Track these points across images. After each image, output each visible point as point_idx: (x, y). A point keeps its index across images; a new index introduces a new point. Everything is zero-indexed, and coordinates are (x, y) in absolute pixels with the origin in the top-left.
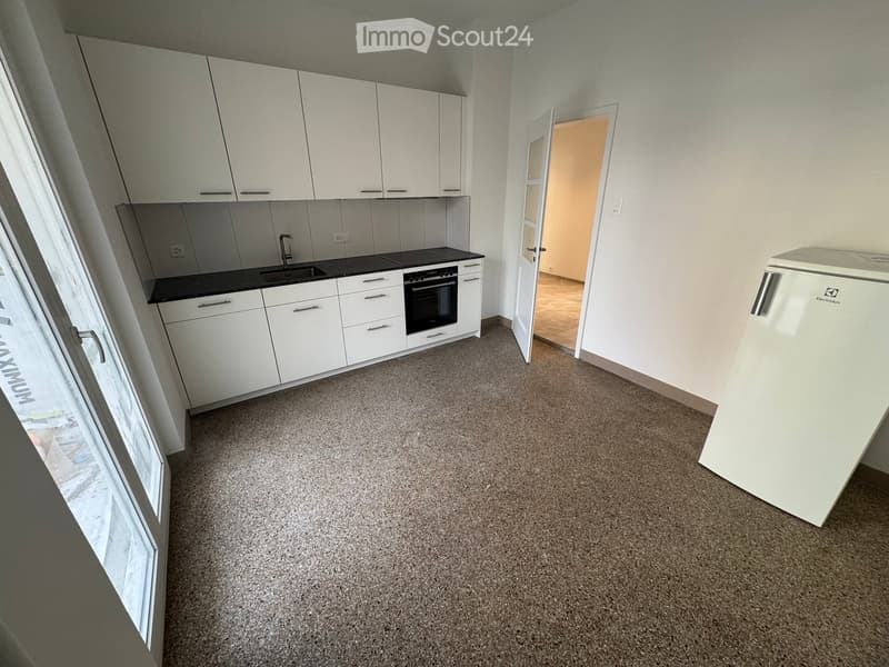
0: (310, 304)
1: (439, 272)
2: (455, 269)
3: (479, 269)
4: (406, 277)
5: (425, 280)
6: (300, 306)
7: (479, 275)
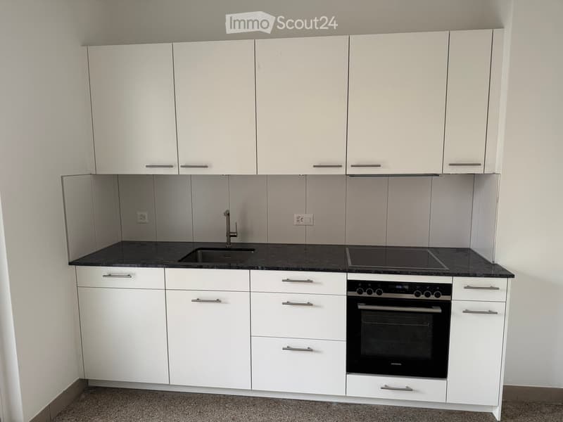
0: (214, 296)
1: (413, 287)
2: (447, 289)
3: (500, 296)
4: (351, 285)
5: (384, 295)
6: (203, 295)
7: (499, 308)
